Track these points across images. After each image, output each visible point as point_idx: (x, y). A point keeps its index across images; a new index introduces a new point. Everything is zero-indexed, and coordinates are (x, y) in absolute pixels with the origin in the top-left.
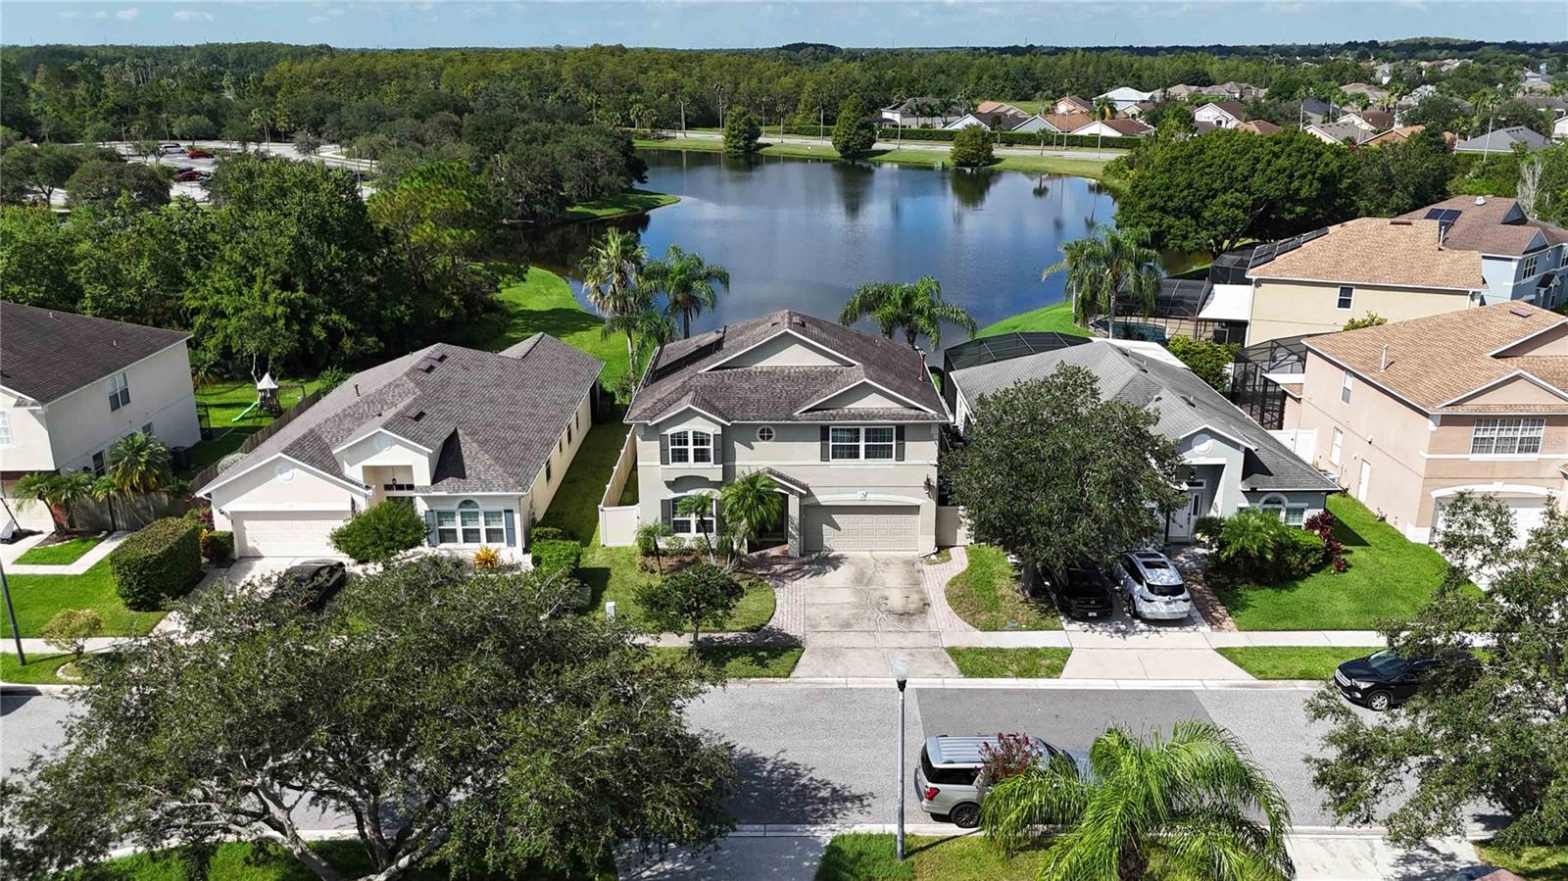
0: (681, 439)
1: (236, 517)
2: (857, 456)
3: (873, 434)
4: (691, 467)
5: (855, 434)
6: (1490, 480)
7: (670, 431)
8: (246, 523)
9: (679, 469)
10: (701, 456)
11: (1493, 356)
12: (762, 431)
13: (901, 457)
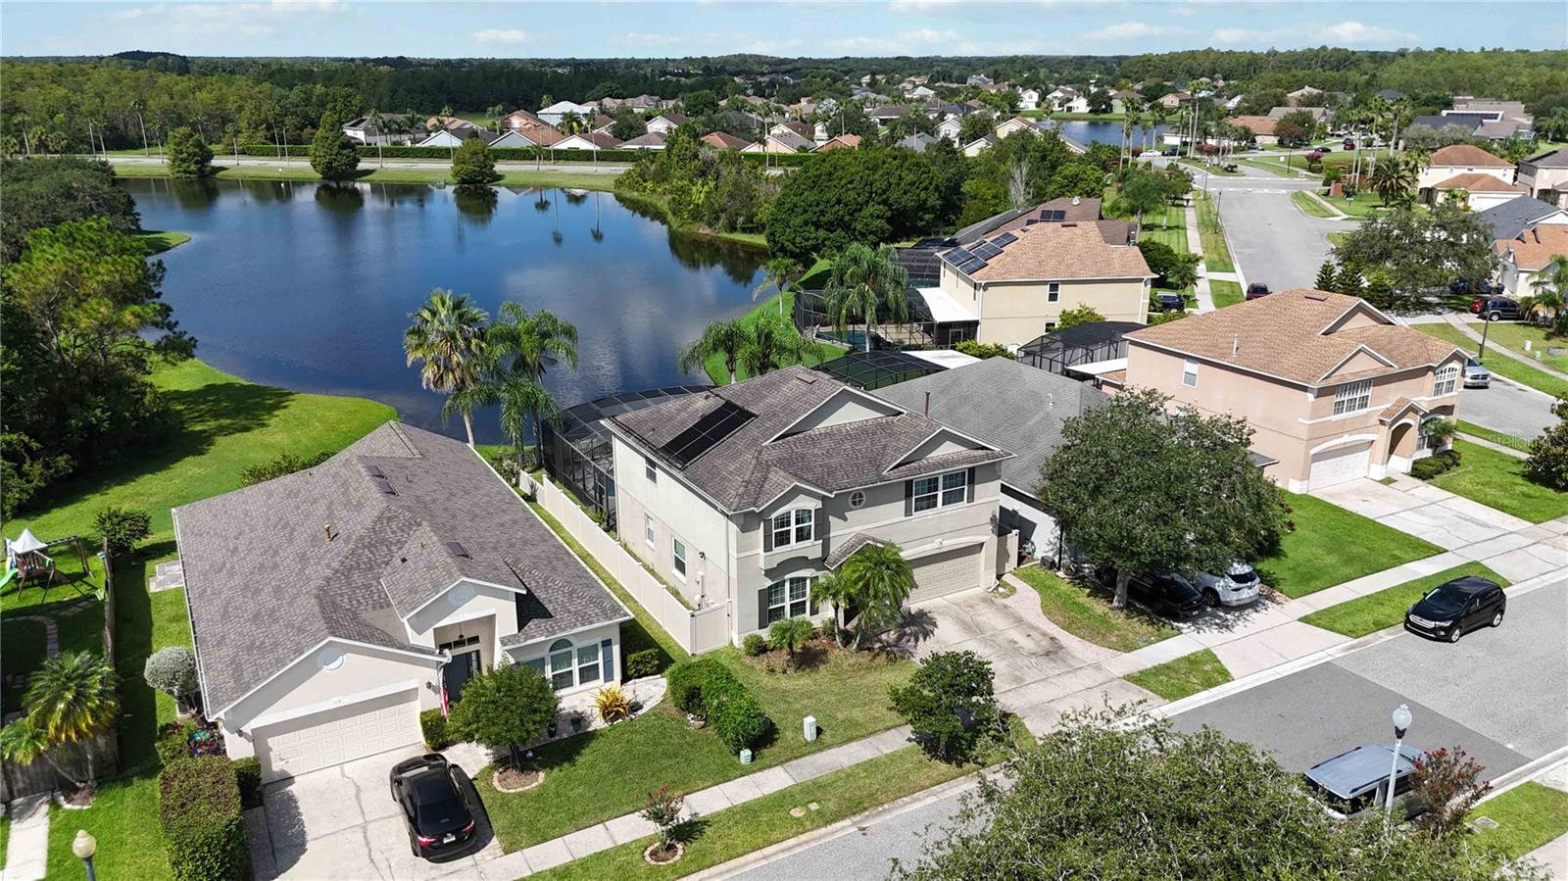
0: (784, 521)
1: (258, 738)
2: (935, 505)
3: (952, 479)
4: (794, 549)
5: (932, 484)
6: (1340, 435)
7: (774, 516)
8: (271, 742)
9: (782, 553)
10: (802, 535)
11: (1324, 334)
12: (854, 497)
13: (971, 499)
